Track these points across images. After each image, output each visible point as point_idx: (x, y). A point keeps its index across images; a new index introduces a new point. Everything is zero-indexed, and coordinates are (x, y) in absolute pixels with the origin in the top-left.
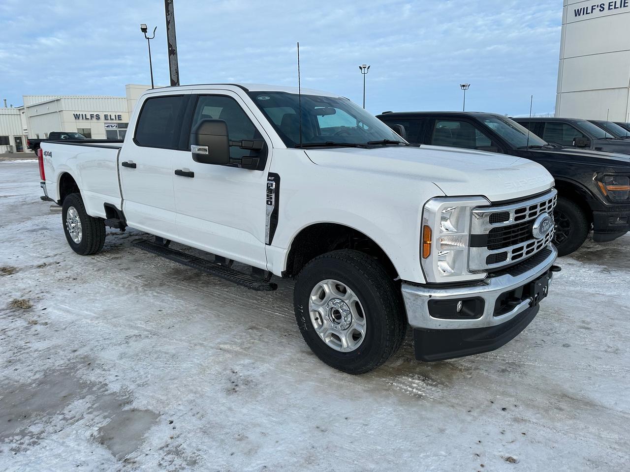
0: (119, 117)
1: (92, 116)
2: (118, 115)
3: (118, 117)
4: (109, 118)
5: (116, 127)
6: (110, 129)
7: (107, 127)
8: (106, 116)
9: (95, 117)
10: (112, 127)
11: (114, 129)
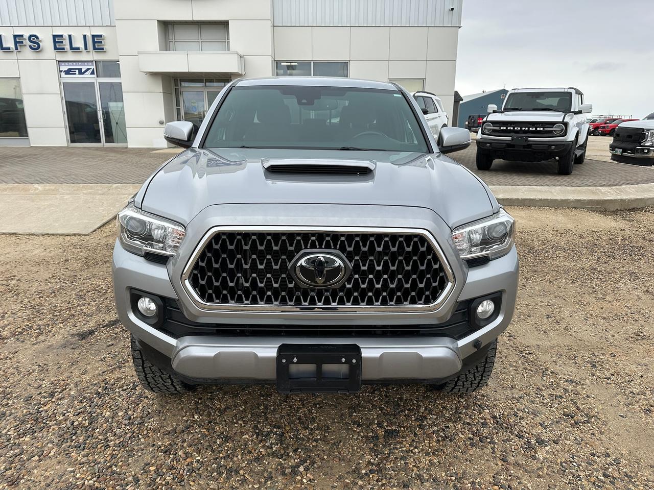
0: (97, 43)
1: (18, 40)
2: (94, 37)
3: (94, 43)
4: (67, 45)
5: (93, 73)
6: (76, 79)
8: (57, 40)
9: (25, 39)
10: (81, 73)
11: (88, 78)
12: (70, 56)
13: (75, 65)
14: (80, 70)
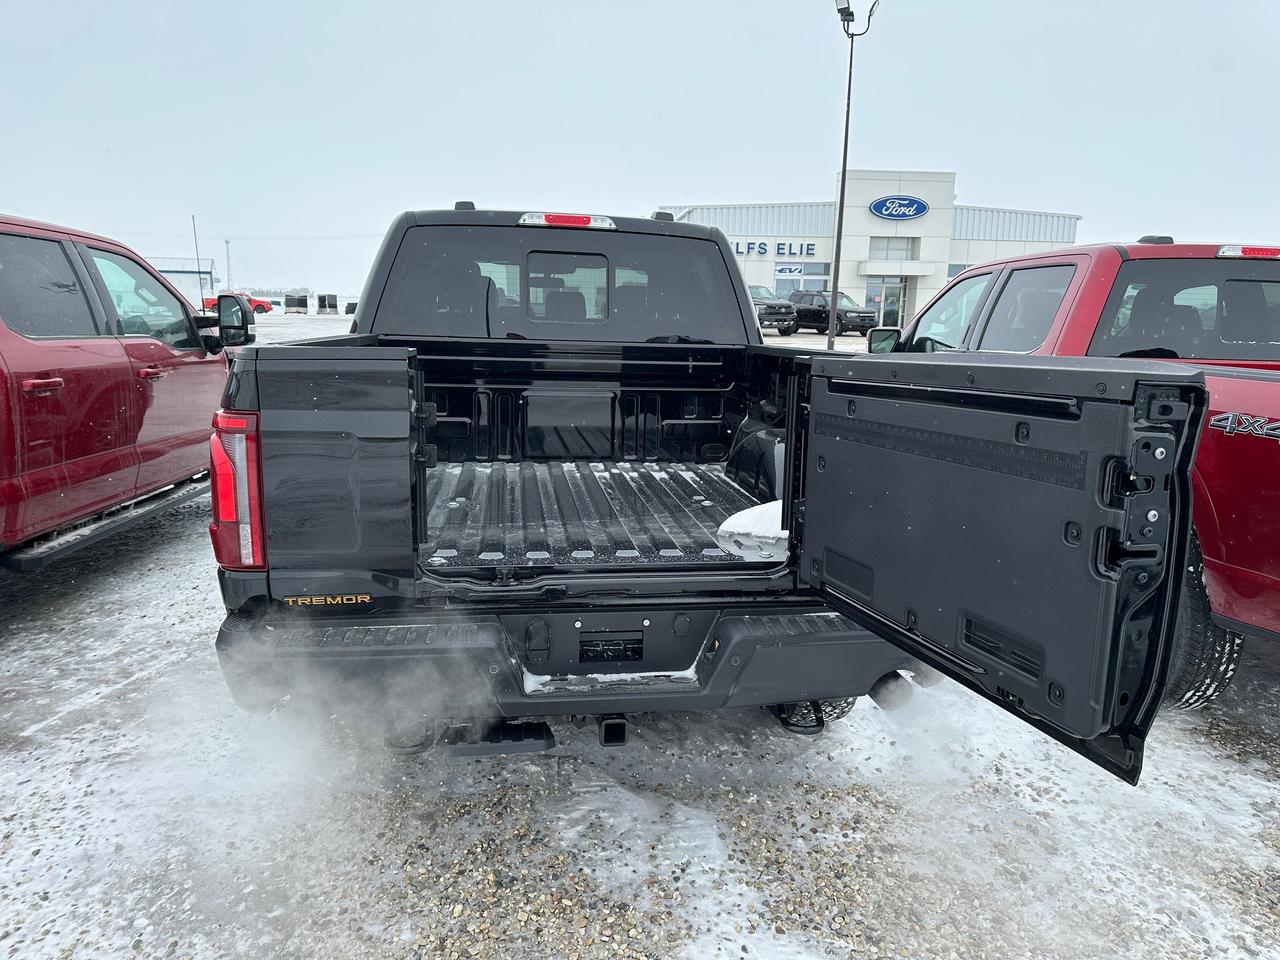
0: (810, 247)
1: (750, 247)
2: (808, 245)
3: (808, 249)
4: (786, 251)
5: (800, 272)
6: (786, 276)
7: (780, 271)
8: (780, 247)
9: (756, 246)
10: (790, 272)
11: (795, 276)
12: (786, 259)
13: (788, 266)
14: (790, 269)
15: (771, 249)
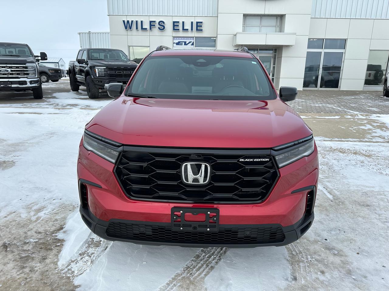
1: (152, 24)
2: (197, 23)
3: (197, 26)
4: (180, 28)
8: (175, 25)
9: (157, 26)
12: (181, 34)
13: (183, 40)
15: (169, 26)
